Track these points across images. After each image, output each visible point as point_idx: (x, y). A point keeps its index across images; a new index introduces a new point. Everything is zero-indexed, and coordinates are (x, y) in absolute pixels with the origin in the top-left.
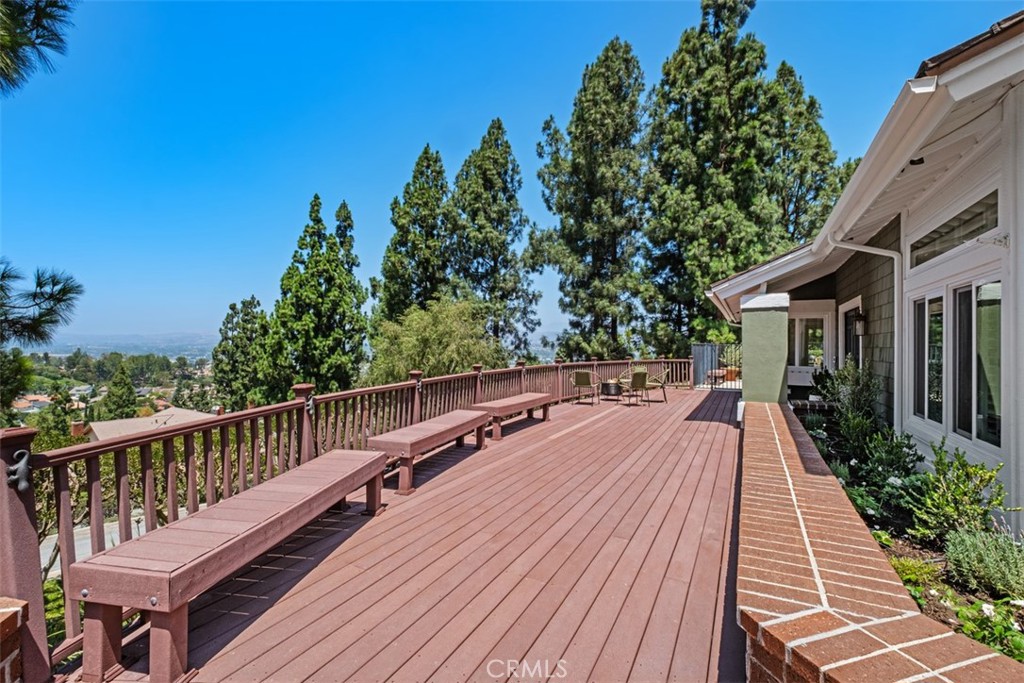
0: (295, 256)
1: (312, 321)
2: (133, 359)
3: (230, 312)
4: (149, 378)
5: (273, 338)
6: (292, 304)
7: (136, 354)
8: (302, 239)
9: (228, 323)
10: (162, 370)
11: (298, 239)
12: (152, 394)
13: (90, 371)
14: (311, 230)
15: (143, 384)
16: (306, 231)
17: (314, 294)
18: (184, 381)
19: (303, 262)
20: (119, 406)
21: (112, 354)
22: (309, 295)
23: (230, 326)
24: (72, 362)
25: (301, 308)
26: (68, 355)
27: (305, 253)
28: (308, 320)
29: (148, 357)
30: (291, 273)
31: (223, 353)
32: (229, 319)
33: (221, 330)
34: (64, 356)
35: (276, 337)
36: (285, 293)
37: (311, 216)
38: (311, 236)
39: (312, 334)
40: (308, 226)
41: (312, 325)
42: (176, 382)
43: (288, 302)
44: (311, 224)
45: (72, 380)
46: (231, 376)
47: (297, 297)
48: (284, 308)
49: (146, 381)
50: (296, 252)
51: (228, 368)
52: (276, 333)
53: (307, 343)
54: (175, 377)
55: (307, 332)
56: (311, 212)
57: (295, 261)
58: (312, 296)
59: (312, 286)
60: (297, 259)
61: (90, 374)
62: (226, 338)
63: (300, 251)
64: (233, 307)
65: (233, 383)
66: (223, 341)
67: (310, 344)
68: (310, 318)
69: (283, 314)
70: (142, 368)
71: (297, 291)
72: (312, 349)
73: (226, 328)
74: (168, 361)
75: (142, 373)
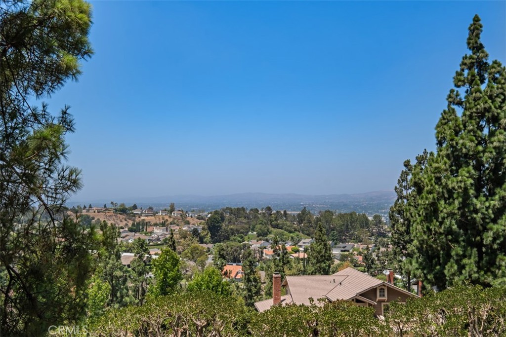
0: (450, 97)
1: (471, 177)
2: (341, 216)
3: (404, 169)
4: (353, 234)
5: (427, 198)
6: (448, 156)
7: (343, 212)
8: (459, 74)
9: (403, 181)
10: (363, 227)
11: (454, 75)
12: (354, 250)
13: (312, 226)
14: (468, 61)
15: (348, 240)
16: (464, 64)
17: (472, 141)
18: (380, 239)
19: (460, 103)
20: (318, 262)
21: (326, 211)
22: (466, 142)
23: (404, 184)
24: (301, 218)
25: (457, 159)
26: (298, 212)
27: (462, 92)
28: (466, 176)
29: (351, 214)
30: (447, 117)
31: (399, 212)
32: (404, 175)
33: (396, 188)
34: (296, 213)
35: (431, 196)
36: (440, 143)
37: (469, 44)
38: (470, 68)
39: (472, 192)
40: (465, 58)
41: (471, 181)
42: (373, 238)
43: (444, 153)
44: (470, 53)
45: (301, 234)
46: (407, 238)
47: (452, 146)
48: (437, 162)
49: (351, 237)
50: (452, 91)
51: (403, 229)
52: (430, 192)
53: (465, 204)
54: (373, 235)
55: (466, 190)
56: (469, 39)
57: (450, 102)
58: (468, 144)
59: (469, 131)
60: (453, 99)
61: (311, 229)
62: (401, 197)
63: (456, 89)
64: (407, 164)
65: (408, 246)
66: (398, 200)
67: (468, 205)
68: (468, 172)
69: (436, 168)
70: (347, 226)
71: (452, 140)
72: (471, 212)
73: (401, 186)
74: (367, 219)
75: (347, 230)
